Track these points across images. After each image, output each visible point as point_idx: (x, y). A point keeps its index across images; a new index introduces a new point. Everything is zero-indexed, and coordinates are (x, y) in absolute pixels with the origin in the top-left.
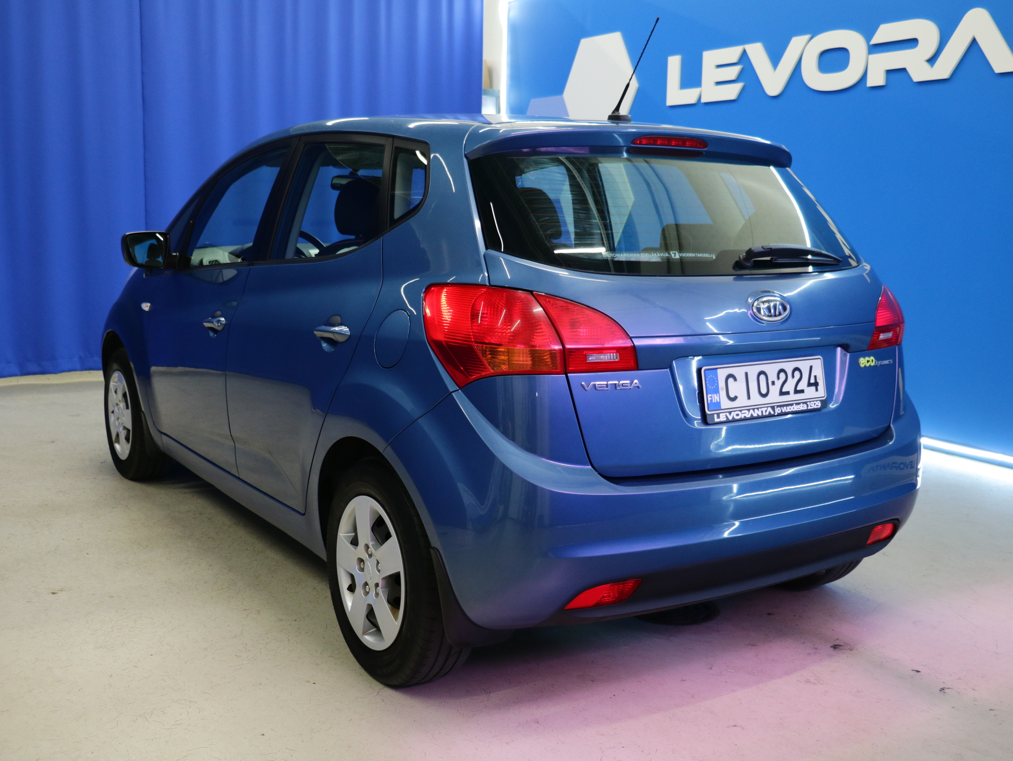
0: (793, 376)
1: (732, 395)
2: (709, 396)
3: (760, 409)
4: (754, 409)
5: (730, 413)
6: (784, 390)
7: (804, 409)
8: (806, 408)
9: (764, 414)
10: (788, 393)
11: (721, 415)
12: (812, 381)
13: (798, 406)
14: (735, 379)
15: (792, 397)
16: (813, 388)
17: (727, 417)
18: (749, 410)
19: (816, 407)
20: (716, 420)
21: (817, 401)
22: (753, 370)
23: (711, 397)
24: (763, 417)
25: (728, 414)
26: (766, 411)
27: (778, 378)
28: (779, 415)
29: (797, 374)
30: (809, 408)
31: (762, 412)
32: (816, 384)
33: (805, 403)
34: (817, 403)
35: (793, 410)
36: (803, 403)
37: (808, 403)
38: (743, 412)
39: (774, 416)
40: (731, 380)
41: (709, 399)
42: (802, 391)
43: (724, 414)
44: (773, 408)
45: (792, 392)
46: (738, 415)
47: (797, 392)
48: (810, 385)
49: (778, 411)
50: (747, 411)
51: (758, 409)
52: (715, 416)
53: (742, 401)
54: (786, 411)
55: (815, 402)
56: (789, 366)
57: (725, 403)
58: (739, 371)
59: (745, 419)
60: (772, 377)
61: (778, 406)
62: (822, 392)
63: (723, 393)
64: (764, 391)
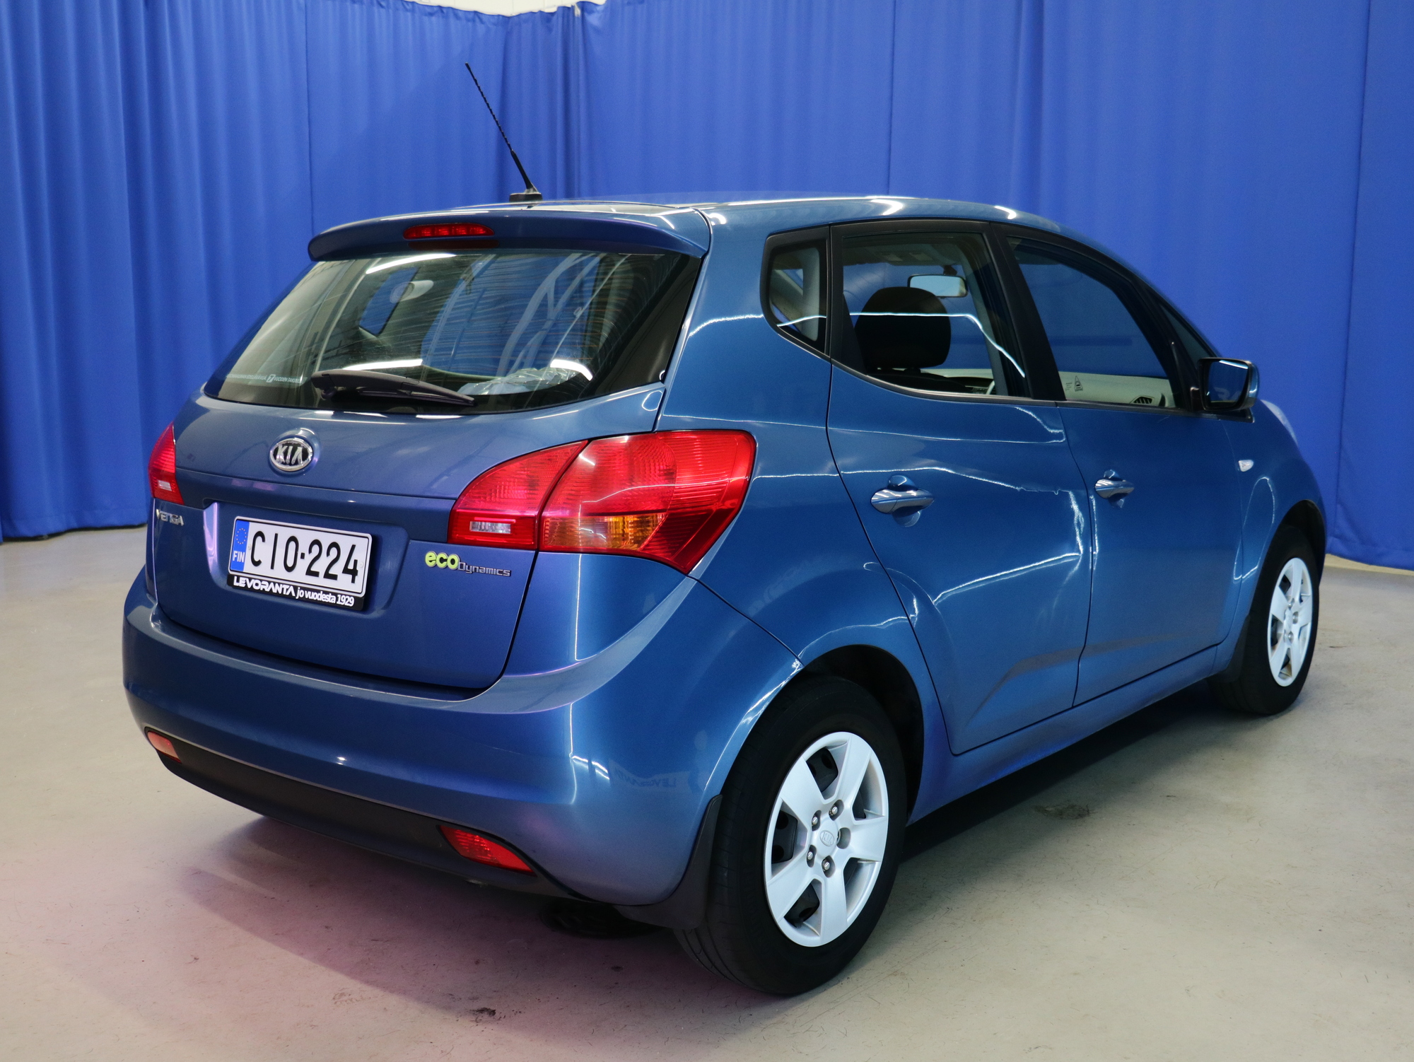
0: (328, 554)
1: (256, 560)
2: (235, 552)
3: (281, 585)
4: (274, 583)
5: (250, 579)
6: (313, 569)
7: (331, 601)
8: (334, 602)
9: (284, 593)
10: (316, 574)
11: (241, 578)
12: (351, 567)
13: (326, 596)
14: (264, 540)
15: (320, 581)
16: (350, 577)
17: (246, 583)
18: (269, 582)
19: (347, 604)
20: (235, 584)
21: (350, 596)
22: (285, 532)
23: (236, 554)
24: (281, 596)
25: (248, 580)
26: (287, 590)
27: (310, 551)
28: (300, 599)
29: (334, 551)
30: (339, 603)
31: (283, 589)
32: (354, 573)
33: (335, 594)
34: (349, 599)
35: (318, 599)
36: (333, 594)
37: (339, 596)
38: (263, 582)
39: (294, 598)
40: (259, 539)
41: (235, 556)
42: (334, 577)
43: (244, 579)
44: (296, 588)
45: (322, 574)
46: (257, 585)
47: (327, 576)
48: (346, 571)
49: (300, 594)
50: (267, 583)
51: (279, 584)
52: (236, 578)
53: (264, 569)
54: (310, 598)
55: (347, 597)
56: (326, 538)
57: (248, 567)
58: (269, 530)
59: (263, 592)
60: (304, 548)
61: (302, 588)
62: (359, 586)
63: (249, 552)
64: (290, 564)
